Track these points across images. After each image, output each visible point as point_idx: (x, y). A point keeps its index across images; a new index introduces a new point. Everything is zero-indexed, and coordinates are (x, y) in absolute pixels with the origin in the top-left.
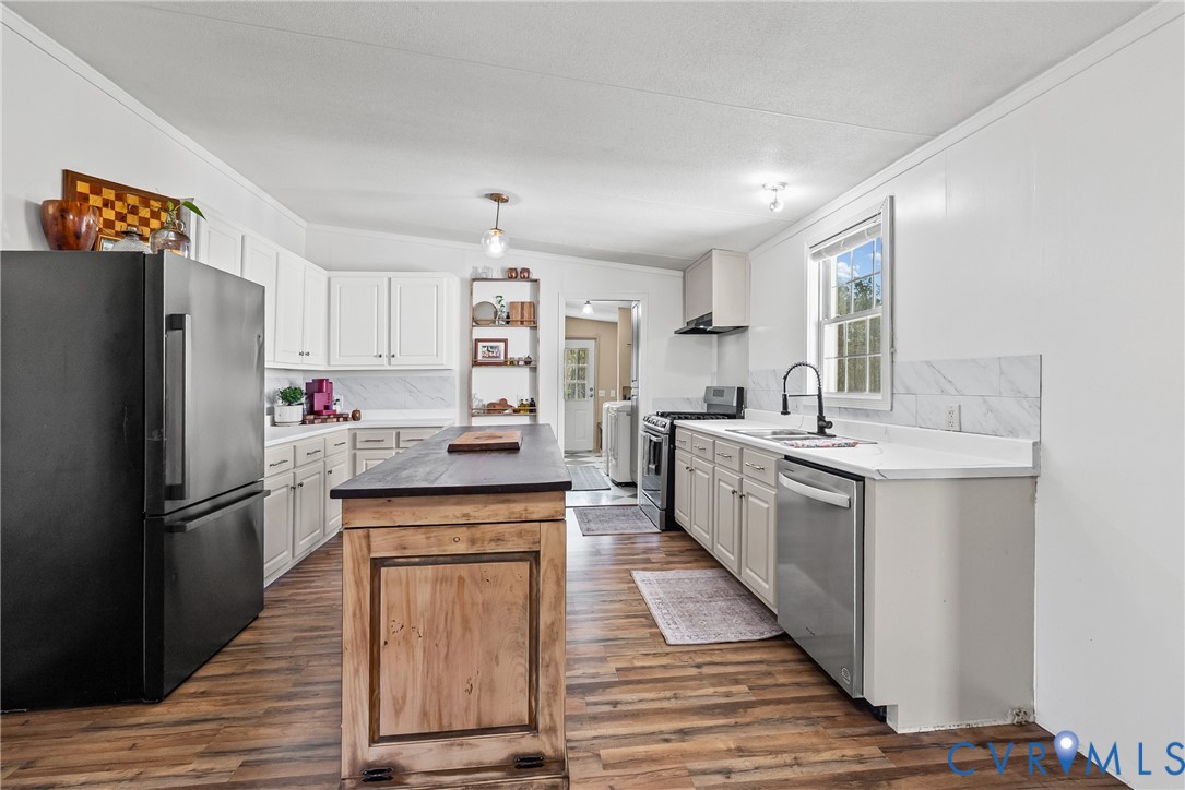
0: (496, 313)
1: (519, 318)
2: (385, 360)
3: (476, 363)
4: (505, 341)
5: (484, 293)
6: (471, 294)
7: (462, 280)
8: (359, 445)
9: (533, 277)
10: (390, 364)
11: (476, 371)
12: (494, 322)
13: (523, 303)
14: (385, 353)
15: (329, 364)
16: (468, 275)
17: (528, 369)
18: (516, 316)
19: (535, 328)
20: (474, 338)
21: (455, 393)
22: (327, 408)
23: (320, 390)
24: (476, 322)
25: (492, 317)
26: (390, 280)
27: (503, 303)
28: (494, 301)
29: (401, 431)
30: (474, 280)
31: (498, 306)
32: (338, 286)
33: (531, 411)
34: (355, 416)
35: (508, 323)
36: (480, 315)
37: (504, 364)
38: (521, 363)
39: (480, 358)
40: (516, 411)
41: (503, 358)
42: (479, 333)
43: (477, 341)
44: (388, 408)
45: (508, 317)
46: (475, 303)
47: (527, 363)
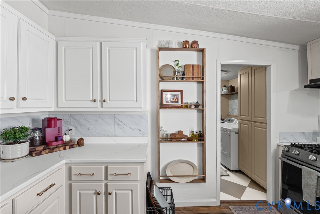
0: (175, 72)
1: (191, 76)
2: (98, 104)
3: (162, 106)
4: (181, 91)
5: (166, 58)
6: (159, 58)
7: (152, 50)
8: (73, 178)
9: (201, 47)
10: (102, 107)
11: (162, 112)
12: (173, 78)
13: (193, 66)
14: (98, 98)
15: (57, 106)
16: (155, 46)
17: (196, 111)
18: (189, 74)
19: (202, 83)
20: (160, 89)
21: (148, 126)
22: (56, 139)
23: (49, 126)
24: (162, 79)
25: (172, 75)
26: (101, 44)
27: (180, 65)
28: (173, 64)
29: (109, 167)
30: (161, 49)
31: (177, 68)
32: (64, 48)
33: (200, 140)
34: (80, 143)
35: (182, 78)
36: (165, 74)
37: (180, 107)
38: (193, 107)
39: (164, 103)
40: (189, 140)
41: (180, 103)
42: (163, 86)
43: (162, 91)
44: (104, 136)
45: (183, 74)
46: (160, 65)
47: (196, 107)
